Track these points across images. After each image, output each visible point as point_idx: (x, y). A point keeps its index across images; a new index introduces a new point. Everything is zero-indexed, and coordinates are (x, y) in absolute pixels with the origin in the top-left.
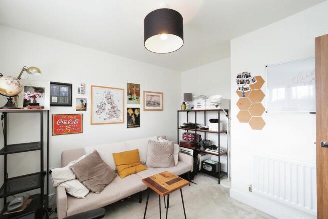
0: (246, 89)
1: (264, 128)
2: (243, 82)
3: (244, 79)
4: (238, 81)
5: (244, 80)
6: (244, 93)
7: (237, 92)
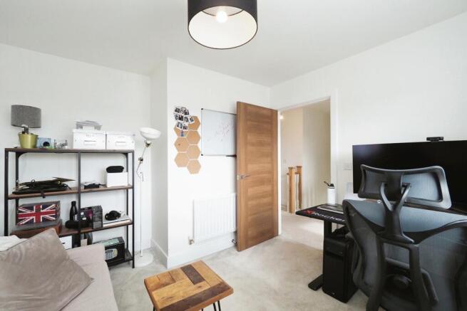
0: (185, 128)
1: (200, 172)
2: (181, 118)
3: (183, 115)
4: (176, 116)
5: (182, 117)
6: (182, 132)
7: (175, 129)
